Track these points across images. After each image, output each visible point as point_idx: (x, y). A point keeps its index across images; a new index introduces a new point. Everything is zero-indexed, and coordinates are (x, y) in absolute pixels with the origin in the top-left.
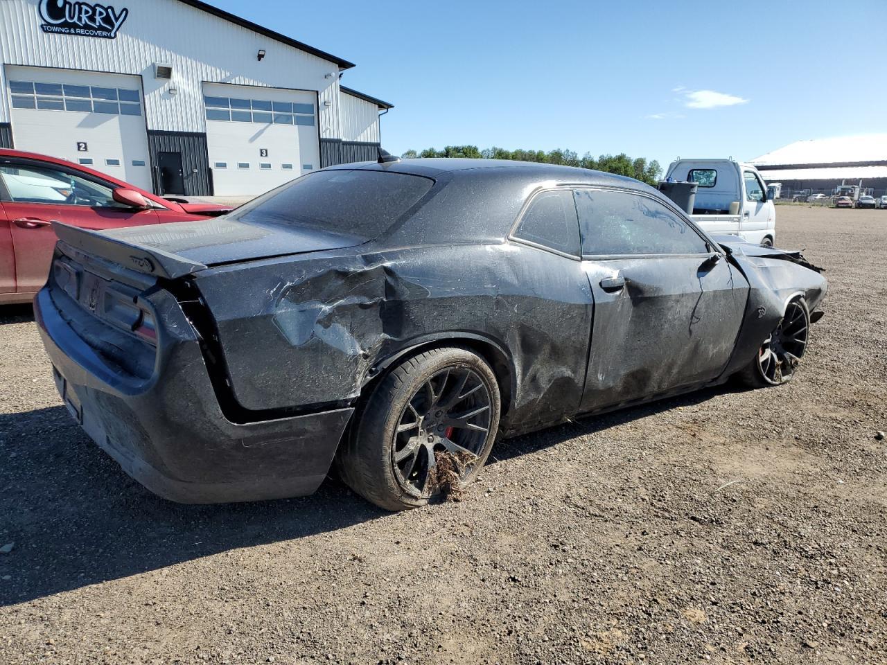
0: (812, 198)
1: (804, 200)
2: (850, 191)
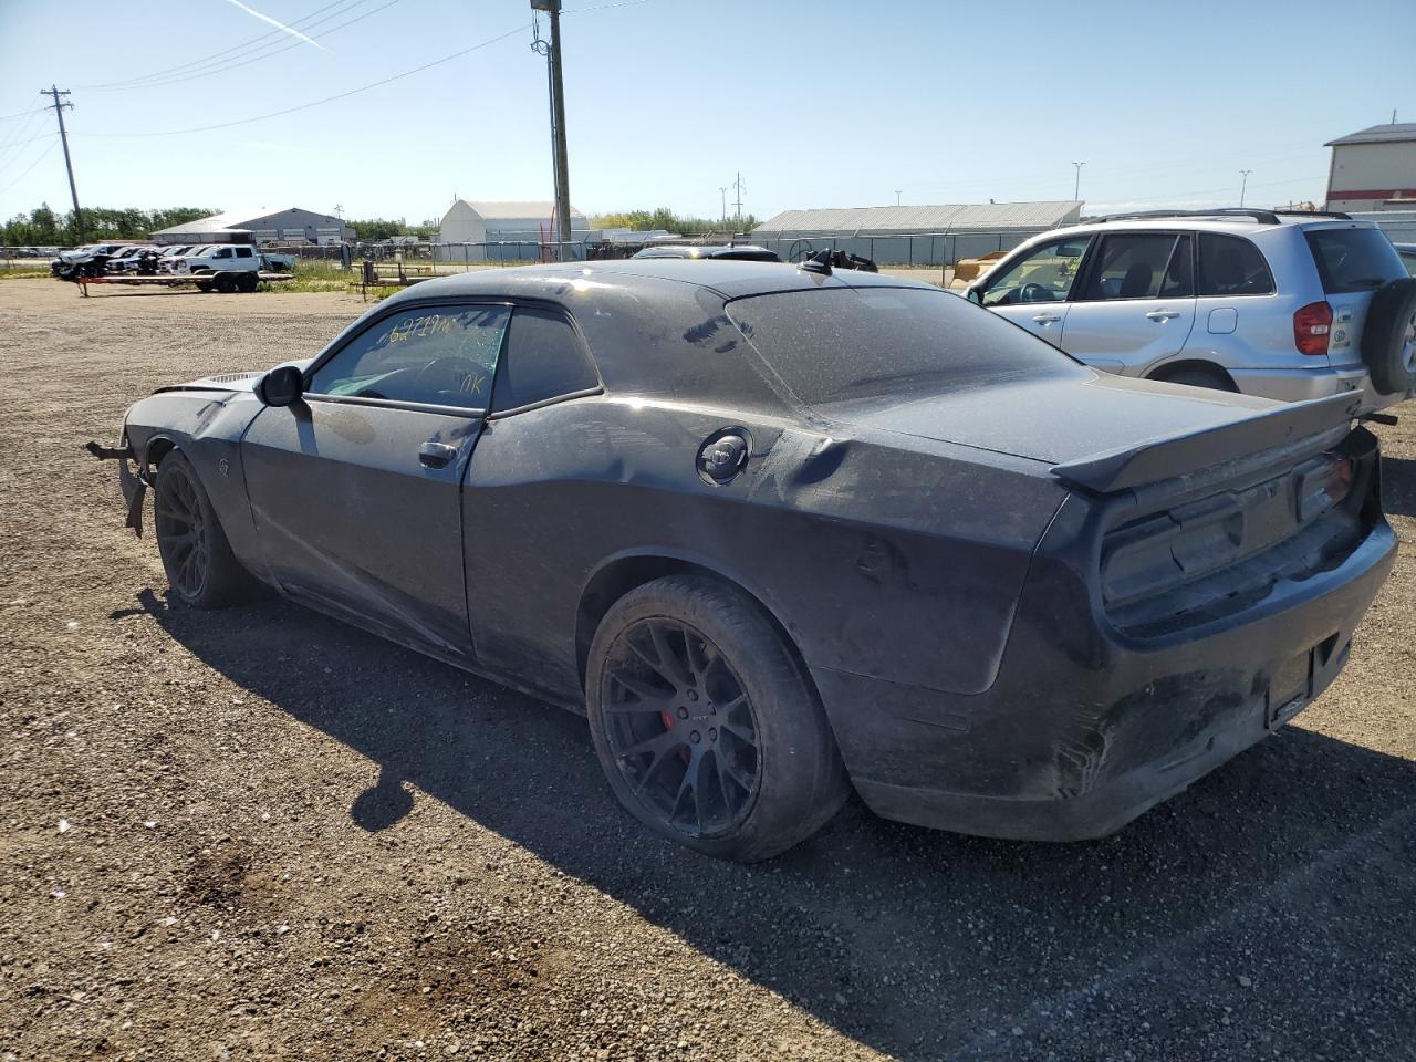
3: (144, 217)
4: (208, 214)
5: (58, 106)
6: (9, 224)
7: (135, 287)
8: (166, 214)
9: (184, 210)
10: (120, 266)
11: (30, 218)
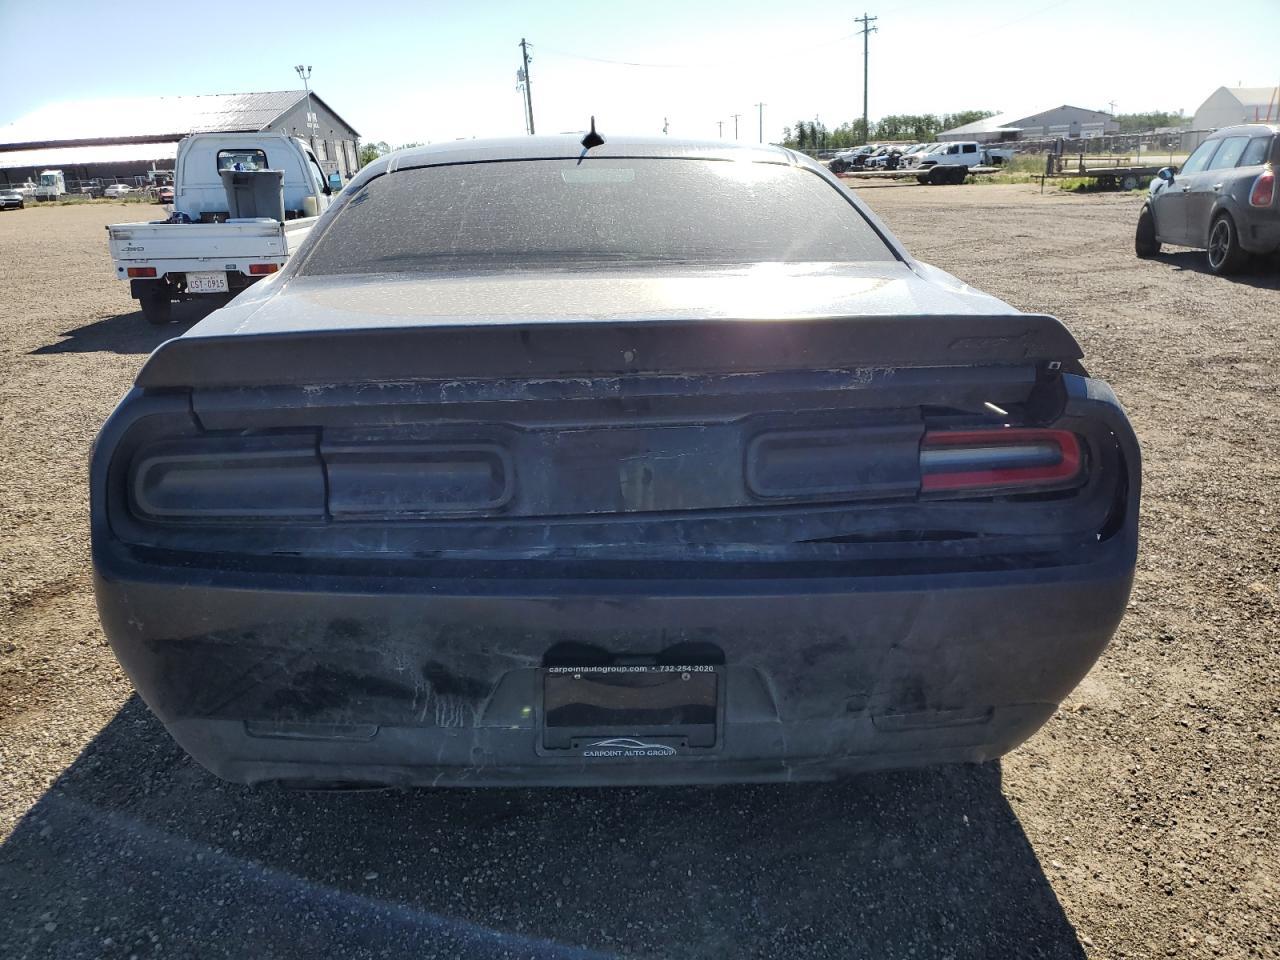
0: (109, 191)
1: (99, 194)
2: (168, 179)
3: (937, 121)
4: (989, 115)
5: (866, 31)
6: (836, 132)
7: (866, 181)
8: (954, 117)
9: (971, 113)
10: (874, 163)
11: (851, 126)
